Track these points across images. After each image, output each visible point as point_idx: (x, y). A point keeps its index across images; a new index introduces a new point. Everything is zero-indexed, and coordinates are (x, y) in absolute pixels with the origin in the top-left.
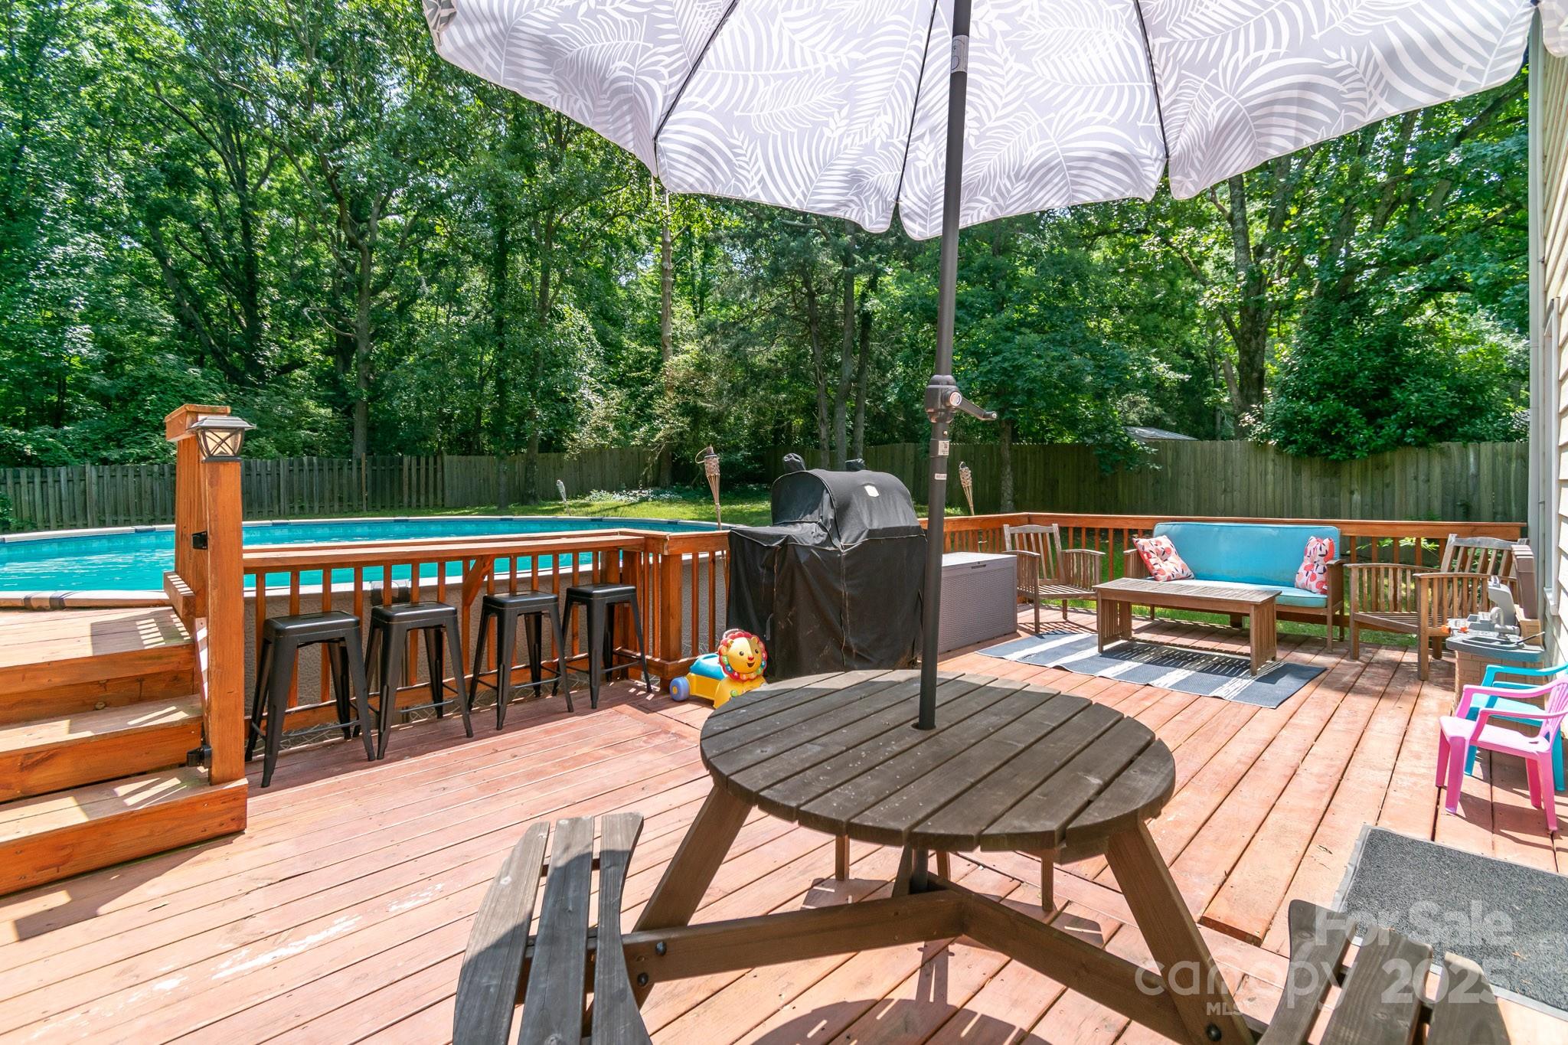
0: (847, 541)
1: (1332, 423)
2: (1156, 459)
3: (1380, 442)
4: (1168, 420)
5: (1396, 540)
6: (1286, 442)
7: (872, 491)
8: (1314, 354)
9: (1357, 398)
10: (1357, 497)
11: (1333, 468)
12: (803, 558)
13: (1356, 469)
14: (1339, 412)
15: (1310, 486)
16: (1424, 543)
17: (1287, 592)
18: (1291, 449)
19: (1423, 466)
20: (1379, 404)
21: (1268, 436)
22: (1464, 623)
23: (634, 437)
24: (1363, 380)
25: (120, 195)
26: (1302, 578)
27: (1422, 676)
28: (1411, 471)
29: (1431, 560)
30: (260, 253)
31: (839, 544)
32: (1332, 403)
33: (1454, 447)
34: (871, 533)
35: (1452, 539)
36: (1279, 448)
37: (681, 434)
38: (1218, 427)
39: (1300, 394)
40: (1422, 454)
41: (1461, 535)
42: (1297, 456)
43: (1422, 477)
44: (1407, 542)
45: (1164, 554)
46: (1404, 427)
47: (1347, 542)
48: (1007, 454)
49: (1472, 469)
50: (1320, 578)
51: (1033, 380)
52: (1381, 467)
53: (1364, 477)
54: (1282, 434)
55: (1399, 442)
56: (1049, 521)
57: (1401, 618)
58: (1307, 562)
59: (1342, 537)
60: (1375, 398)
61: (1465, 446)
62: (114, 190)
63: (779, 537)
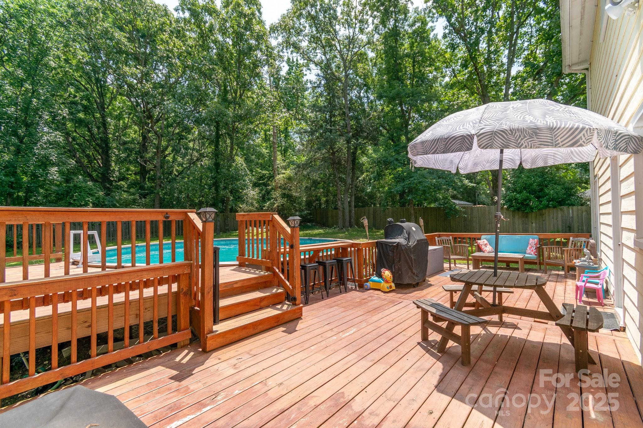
0: (412, 243)
1: (525, 200)
2: (465, 213)
3: (541, 206)
4: (459, 196)
5: (555, 239)
6: (510, 206)
7: (414, 229)
8: (519, 177)
9: (533, 192)
10: (534, 225)
11: (526, 216)
12: (403, 248)
13: (533, 215)
14: (527, 196)
15: (518, 221)
16: (563, 240)
17: (526, 255)
18: (512, 209)
19: (555, 215)
20: (540, 194)
21: (504, 204)
22: (578, 261)
23: (264, 206)
24: (535, 186)
25: (67, 117)
26: (528, 251)
27: (566, 277)
28: (551, 216)
29: (566, 244)
30: (110, 136)
31: (410, 244)
32: (525, 194)
33: (565, 208)
34: (418, 241)
35: (571, 238)
36: (508, 209)
37: (282, 205)
38: (477, 198)
39: (515, 190)
40: (555, 210)
41: (574, 237)
42: (514, 211)
43: (555, 218)
44: (558, 239)
45: (486, 245)
46: (549, 201)
47: (540, 240)
48: (412, 212)
49: (571, 215)
50: (534, 251)
51: (425, 187)
52: (542, 215)
53: (536, 217)
54: (509, 204)
55: (547, 206)
56: (448, 236)
57: (559, 261)
58: (530, 246)
59: (539, 239)
60: (539, 192)
61: (568, 207)
62: (65, 115)
63: (395, 242)
